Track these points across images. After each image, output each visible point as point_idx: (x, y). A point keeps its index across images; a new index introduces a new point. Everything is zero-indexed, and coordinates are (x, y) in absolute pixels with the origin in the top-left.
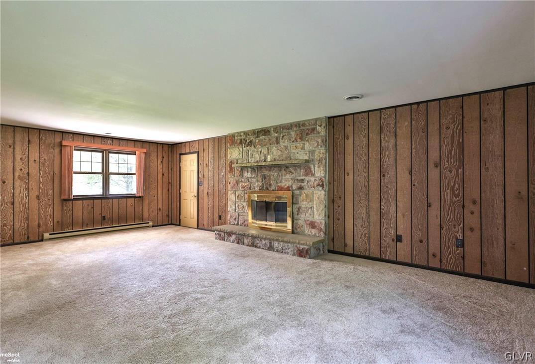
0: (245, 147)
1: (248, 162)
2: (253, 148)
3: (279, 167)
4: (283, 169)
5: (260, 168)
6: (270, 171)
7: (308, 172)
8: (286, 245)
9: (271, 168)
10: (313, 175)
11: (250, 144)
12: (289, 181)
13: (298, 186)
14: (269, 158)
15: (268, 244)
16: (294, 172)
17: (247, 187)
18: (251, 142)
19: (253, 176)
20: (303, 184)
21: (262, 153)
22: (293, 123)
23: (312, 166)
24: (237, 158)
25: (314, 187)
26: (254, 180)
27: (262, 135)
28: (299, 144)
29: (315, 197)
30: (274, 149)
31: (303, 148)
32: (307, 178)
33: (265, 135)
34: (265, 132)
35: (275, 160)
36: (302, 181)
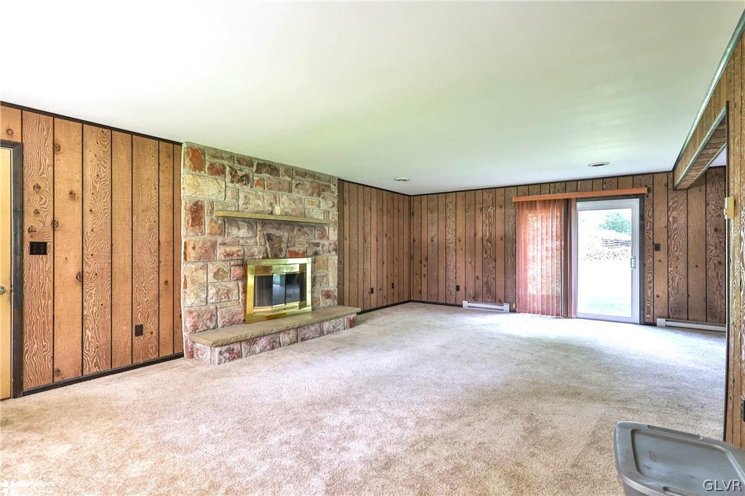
0: (232, 182)
1: (238, 211)
2: (247, 188)
3: (291, 225)
4: (296, 228)
5: (264, 223)
6: (278, 229)
7: (323, 236)
8: (338, 320)
9: (280, 224)
10: (328, 238)
11: (245, 179)
12: (304, 245)
13: (314, 250)
14: (278, 210)
15: (318, 329)
16: (309, 233)
17: (238, 255)
18: (247, 176)
19: (250, 235)
20: (318, 249)
21: (265, 201)
22: (309, 171)
23: (327, 228)
24: (214, 198)
25: (329, 252)
26: (251, 242)
27: (266, 172)
28: (315, 199)
29: (330, 262)
30: (284, 198)
31: (319, 206)
32: (322, 242)
33: (270, 174)
34: (273, 169)
35: (287, 214)
36: (317, 245)
